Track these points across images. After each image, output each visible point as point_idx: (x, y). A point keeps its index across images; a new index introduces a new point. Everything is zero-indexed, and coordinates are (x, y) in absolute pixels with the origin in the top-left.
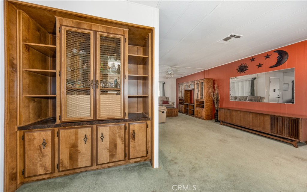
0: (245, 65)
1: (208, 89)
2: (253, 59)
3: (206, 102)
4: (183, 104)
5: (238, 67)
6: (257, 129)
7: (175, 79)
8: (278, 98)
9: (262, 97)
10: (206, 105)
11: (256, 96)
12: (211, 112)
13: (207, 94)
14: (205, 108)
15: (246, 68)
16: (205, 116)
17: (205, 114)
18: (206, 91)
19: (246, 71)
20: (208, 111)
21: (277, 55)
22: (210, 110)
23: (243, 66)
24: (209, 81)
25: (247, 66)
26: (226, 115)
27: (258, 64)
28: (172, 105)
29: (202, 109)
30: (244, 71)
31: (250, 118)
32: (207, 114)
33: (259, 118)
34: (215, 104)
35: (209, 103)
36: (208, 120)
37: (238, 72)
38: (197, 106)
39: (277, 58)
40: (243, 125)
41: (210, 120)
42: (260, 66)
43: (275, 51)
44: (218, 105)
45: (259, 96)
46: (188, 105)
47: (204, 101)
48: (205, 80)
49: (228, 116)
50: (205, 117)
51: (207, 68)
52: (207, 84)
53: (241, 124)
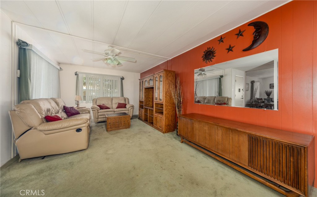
0: (211, 49)
1: (168, 85)
2: (221, 39)
3: (166, 105)
4: (143, 108)
5: (204, 53)
6: (228, 156)
7: (139, 74)
8: (242, 98)
9: (229, 97)
10: (166, 110)
11: (223, 96)
12: (173, 120)
13: (168, 94)
14: (164, 114)
15: (213, 54)
16: (164, 127)
17: (164, 124)
18: (166, 89)
19: (213, 58)
20: (168, 119)
21: (252, 29)
22: (172, 117)
23: (209, 51)
24: (170, 74)
25: (214, 50)
26: (187, 128)
27: (228, 47)
28: (130, 109)
29: (161, 116)
30: (210, 59)
31: (218, 136)
32: (167, 123)
33: (231, 138)
34: (177, 108)
35: (170, 107)
36: (168, 132)
37: (204, 60)
38: (156, 112)
39: (253, 34)
40: (208, 147)
41: (172, 131)
42: (230, 49)
43: (250, 24)
44: (180, 110)
45: (226, 96)
46: (147, 109)
47: (163, 104)
48: (164, 72)
49: (190, 130)
50: (164, 129)
51: (171, 58)
52: (167, 79)
53: (206, 145)
